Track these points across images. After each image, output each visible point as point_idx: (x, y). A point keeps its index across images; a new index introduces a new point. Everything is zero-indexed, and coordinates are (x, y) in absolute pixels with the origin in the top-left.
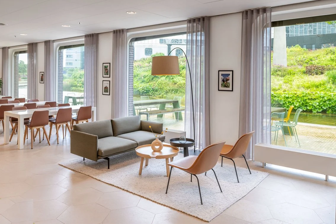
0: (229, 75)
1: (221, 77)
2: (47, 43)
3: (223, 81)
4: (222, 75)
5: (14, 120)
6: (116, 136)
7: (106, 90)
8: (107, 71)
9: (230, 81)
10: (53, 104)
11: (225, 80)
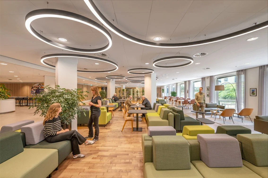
0: (255, 90)
1: (251, 91)
2: (189, 81)
3: (252, 92)
4: (252, 90)
5: (180, 102)
6: (207, 108)
7: (208, 95)
8: (208, 89)
9: (255, 92)
10: (190, 99)
11: (253, 92)
